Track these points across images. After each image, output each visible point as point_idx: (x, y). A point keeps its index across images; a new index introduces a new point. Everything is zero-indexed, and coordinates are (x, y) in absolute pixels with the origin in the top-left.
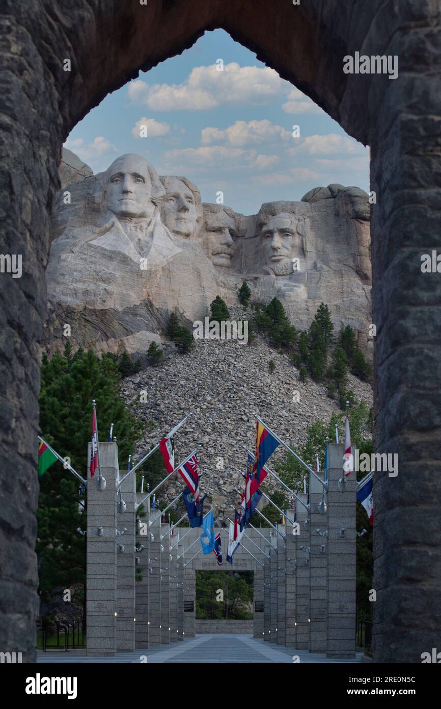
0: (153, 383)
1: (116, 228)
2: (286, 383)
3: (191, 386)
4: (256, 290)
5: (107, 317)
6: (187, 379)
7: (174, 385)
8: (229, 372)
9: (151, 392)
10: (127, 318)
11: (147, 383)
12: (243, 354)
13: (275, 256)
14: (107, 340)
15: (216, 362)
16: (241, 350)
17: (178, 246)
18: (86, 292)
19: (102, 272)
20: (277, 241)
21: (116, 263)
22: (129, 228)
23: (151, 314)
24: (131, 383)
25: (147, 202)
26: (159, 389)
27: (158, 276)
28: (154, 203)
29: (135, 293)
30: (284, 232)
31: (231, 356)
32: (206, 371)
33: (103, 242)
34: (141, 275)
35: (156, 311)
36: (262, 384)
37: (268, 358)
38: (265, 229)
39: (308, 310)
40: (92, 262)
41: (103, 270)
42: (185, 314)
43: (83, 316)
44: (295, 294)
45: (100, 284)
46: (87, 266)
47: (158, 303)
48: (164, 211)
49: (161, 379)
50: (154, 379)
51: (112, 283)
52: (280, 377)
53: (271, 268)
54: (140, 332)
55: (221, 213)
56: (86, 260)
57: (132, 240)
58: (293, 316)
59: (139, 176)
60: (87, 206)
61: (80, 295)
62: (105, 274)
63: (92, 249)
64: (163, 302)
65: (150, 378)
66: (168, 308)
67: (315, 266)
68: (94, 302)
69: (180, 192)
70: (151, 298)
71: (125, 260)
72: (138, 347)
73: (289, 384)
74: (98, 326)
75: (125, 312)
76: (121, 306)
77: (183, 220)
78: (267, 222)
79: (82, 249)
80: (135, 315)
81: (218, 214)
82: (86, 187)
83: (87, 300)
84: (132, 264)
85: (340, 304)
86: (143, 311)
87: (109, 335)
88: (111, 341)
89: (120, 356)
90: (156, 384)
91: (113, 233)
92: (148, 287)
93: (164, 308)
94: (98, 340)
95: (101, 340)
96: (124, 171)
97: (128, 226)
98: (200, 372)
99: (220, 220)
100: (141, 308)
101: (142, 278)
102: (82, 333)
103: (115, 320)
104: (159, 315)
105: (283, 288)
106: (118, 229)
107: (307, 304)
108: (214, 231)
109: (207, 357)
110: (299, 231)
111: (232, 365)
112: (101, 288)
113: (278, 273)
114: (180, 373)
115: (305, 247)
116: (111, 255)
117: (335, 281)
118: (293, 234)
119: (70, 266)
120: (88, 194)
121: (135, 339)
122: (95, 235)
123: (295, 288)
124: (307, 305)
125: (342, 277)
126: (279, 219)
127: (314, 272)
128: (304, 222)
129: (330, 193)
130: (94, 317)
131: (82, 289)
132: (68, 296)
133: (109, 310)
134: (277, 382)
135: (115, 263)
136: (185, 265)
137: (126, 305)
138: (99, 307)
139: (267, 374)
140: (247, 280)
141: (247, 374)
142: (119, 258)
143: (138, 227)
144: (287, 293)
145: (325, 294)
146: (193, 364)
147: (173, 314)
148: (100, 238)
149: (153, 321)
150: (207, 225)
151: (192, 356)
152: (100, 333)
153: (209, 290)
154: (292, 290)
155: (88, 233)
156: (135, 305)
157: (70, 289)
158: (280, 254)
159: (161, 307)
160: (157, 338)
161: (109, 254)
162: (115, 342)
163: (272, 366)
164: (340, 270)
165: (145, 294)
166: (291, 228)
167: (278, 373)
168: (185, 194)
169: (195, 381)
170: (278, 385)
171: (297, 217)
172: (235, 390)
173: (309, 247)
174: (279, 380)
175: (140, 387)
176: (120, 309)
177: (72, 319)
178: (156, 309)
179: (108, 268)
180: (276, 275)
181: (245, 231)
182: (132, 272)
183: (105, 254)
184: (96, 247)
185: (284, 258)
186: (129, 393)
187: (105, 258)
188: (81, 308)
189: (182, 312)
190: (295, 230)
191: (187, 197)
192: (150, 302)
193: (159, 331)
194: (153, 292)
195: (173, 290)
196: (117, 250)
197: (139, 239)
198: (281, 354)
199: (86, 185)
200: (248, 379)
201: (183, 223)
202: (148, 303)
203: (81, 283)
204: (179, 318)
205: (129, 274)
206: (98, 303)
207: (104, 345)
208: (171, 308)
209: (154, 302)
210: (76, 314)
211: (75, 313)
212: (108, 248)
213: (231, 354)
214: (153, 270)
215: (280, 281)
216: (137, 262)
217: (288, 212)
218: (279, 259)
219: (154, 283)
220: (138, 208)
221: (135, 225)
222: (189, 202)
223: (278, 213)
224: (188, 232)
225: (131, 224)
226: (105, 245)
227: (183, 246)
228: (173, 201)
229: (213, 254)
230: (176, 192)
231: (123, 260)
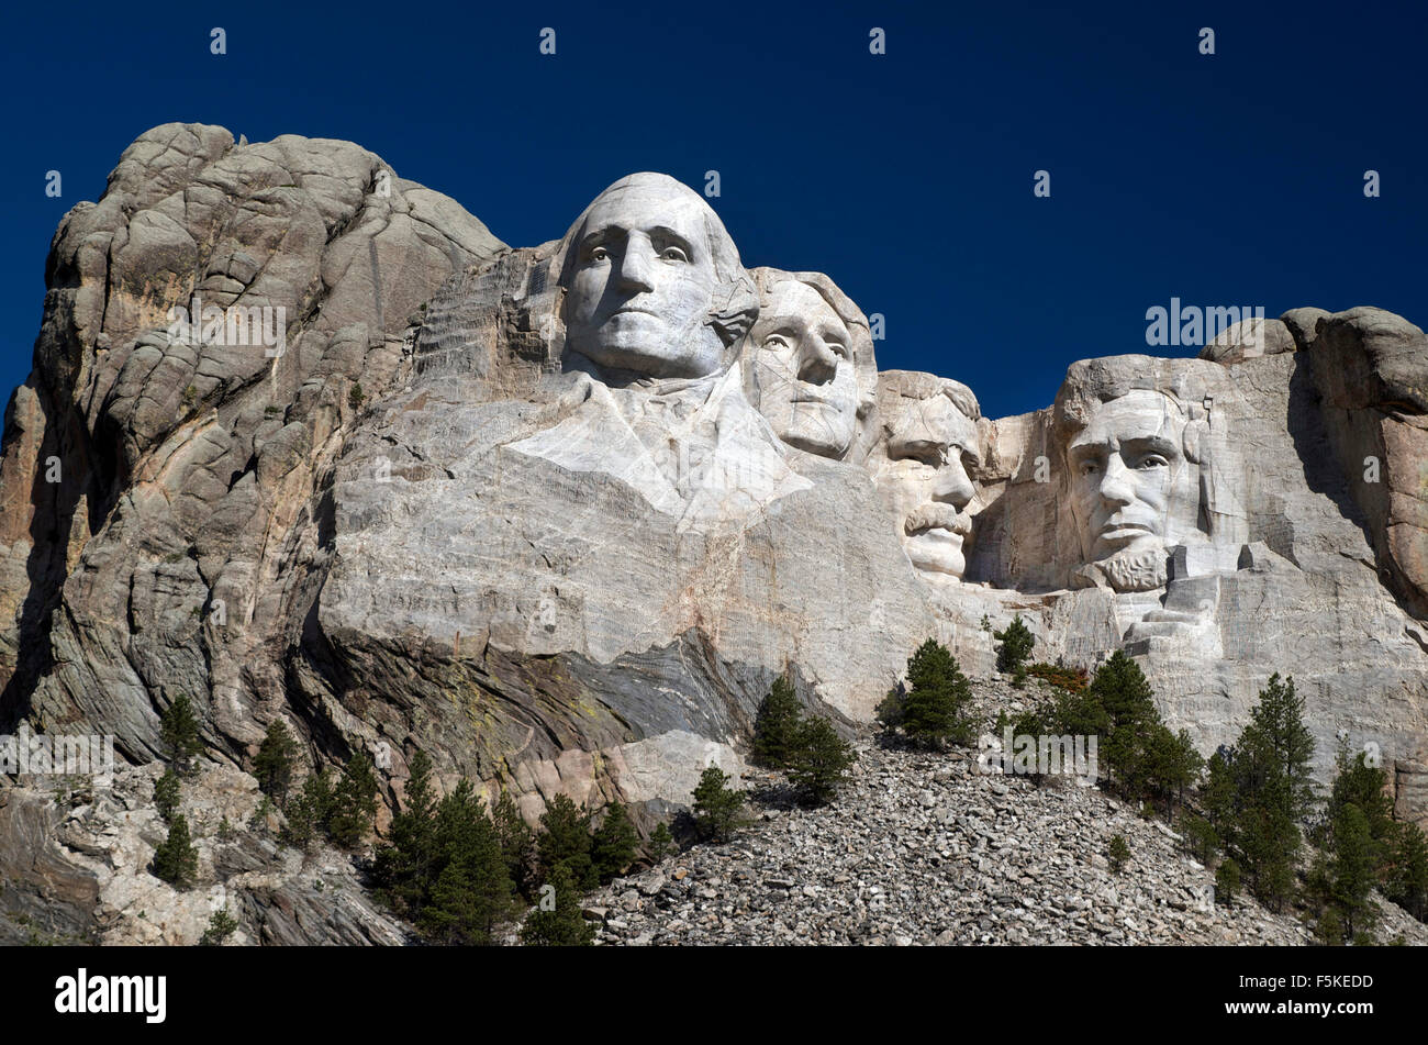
0: (711, 893)
1: (596, 403)
2: (1169, 905)
3: (843, 903)
4: (1050, 637)
5: (559, 678)
6: (829, 882)
7: (783, 898)
8: (974, 865)
9: (704, 919)
10: (625, 688)
11: (690, 894)
12: (1019, 811)
13: (1112, 528)
14: (558, 755)
15: (927, 831)
16: (1011, 798)
17: (800, 473)
18: (491, 596)
19: (547, 536)
20: (1120, 478)
21: (594, 512)
22: (638, 407)
23: (708, 678)
24: (634, 893)
25: (700, 324)
26: (729, 909)
27: (734, 556)
28: (721, 332)
29: (653, 607)
30: (1142, 453)
31: (976, 814)
32: (892, 855)
33: (552, 447)
34: (676, 552)
35: (723, 672)
36: (1089, 903)
37: (1104, 826)
39: (1226, 696)
40: (512, 506)
41: (550, 531)
42: (820, 688)
43: (479, 676)
44: (1183, 642)
45: (537, 573)
46: (497, 518)
47: (732, 644)
48: (755, 375)
49: (736, 881)
50: (715, 881)
51: (578, 573)
52: (1147, 886)
53: (1098, 569)
54: (670, 733)
55: (936, 398)
56: (493, 498)
57: (648, 441)
58: (1174, 715)
59: (674, 240)
60: (505, 341)
61: (471, 611)
62: (555, 542)
63: (516, 467)
64: (747, 643)
65: (699, 875)
66: (767, 664)
67: (1245, 560)
68: (516, 630)
69: (807, 317)
70: (707, 627)
71: (624, 501)
72: (661, 782)
73: (1182, 908)
74: (526, 710)
75: (617, 669)
76: (609, 650)
77: (816, 405)
78: (1087, 419)
79: (480, 465)
80: (656, 679)
81: (926, 403)
82: (503, 282)
83: (493, 622)
84: (646, 515)
85: (1332, 678)
86: (683, 669)
87: (562, 737)
88: (571, 758)
89: (600, 810)
90: (720, 896)
91: (587, 421)
92: (699, 590)
93: (751, 662)
94: (524, 756)
95: (536, 756)
96: (625, 219)
97: (634, 398)
98: (871, 858)
99: (931, 421)
100: (673, 659)
101: (678, 561)
102: (474, 731)
103: (585, 692)
104: (735, 685)
105: (1140, 625)
106: (602, 406)
107: (1223, 675)
109: (894, 816)
110: (1189, 449)
111: (983, 842)
112: (540, 584)
113: (1122, 582)
114: (803, 862)
115: (1210, 500)
116: (578, 487)
117: (1315, 605)
118: (1170, 456)
119: (439, 517)
120: (509, 302)
121: (653, 756)
122: (526, 428)
123: (1181, 624)
124: (1221, 680)
125: (1336, 594)
126: (1126, 410)
127: (1244, 574)
128: (1209, 420)
129: (1289, 335)
130: (515, 679)
131: (476, 588)
132: (431, 609)
133: (565, 659)
134: (1141, 900)
135: (590, 511)
136: (823, 530)
137: (626, 644)
138: (532, 645)
139: (1103, 875)
140: (1022, 607)
141: (1034, 870)
142: (602, 496)
143: (670, 405)
144: (1155, 640)
145: (1281, 645)
146: (849, 835)
147: (778, 685)
148: (540, 433)
149: (713, 701)
150: (891, 435)
151: (845, 812)
152: (532, 732)
153: (901, 617)
154: (1170, 631)
155: (503, 420)
156: (654, 647)
157: (436, 588)
158: (1128, 521)
159: (741, 657)
160: (726, 757)
161: (570, 483)
162: (585, 763)
163: (1117, 852)
164: (1330, 572)
165: (687, 613)
166: (1165, 436)
167: (1141, 871)
168: (822, 326)
169: (857, 887)
170: (1142, 908)
171: (1185, 404)
172: (994, 918)
173: (1225, 501)
174: (1146, 892)
175: (666, 906)
176: (604, 657)
177: (440, 684)
178: (726, 664)
179: (566, 524)
180: (1118, 589)
181: (1011, 462)
182: (645, 539)
183: (559, 484)
184: (527, 463)
185: (1142, 536)
186: (624, 925)
187: (558, 494)
188: (472, 650)
189: (809, 680)
190: (1177, 446)
191: (829, 337)
192: (705, 640)
193: (733, 736)
194: (715, 607)
195: (782, 607)
196: (598, 470)
198: (1146, 820)
199: (500, 277)
200: (1038, 887)
201: (815, 414)
202: (697, 642)
203: (475, 572)
204: (800, 697)
205: (637, 547)
206: (529, 633)
207: (546, 772)
208: (773, 663)
209: (716, 642)
210: (452, 669)
211: (448, 663)
212: (570, 464)
213: (975, 808)
214: (716, 535)
215: (1132, 606)
216: (662, 510)
217: (1154, 389)
218: (1127, 537)
219: (718, 579)
220: (670, 343)
221: (660, 398)
222: (836, 353)
223: (1124, 392)
224: (831, 443)
225: (647, 395)
226: (557, 457)
227: (814, 474)
228: (784, 344)
229: (911, 529)
230: (792, 317)
231: (616, 503)
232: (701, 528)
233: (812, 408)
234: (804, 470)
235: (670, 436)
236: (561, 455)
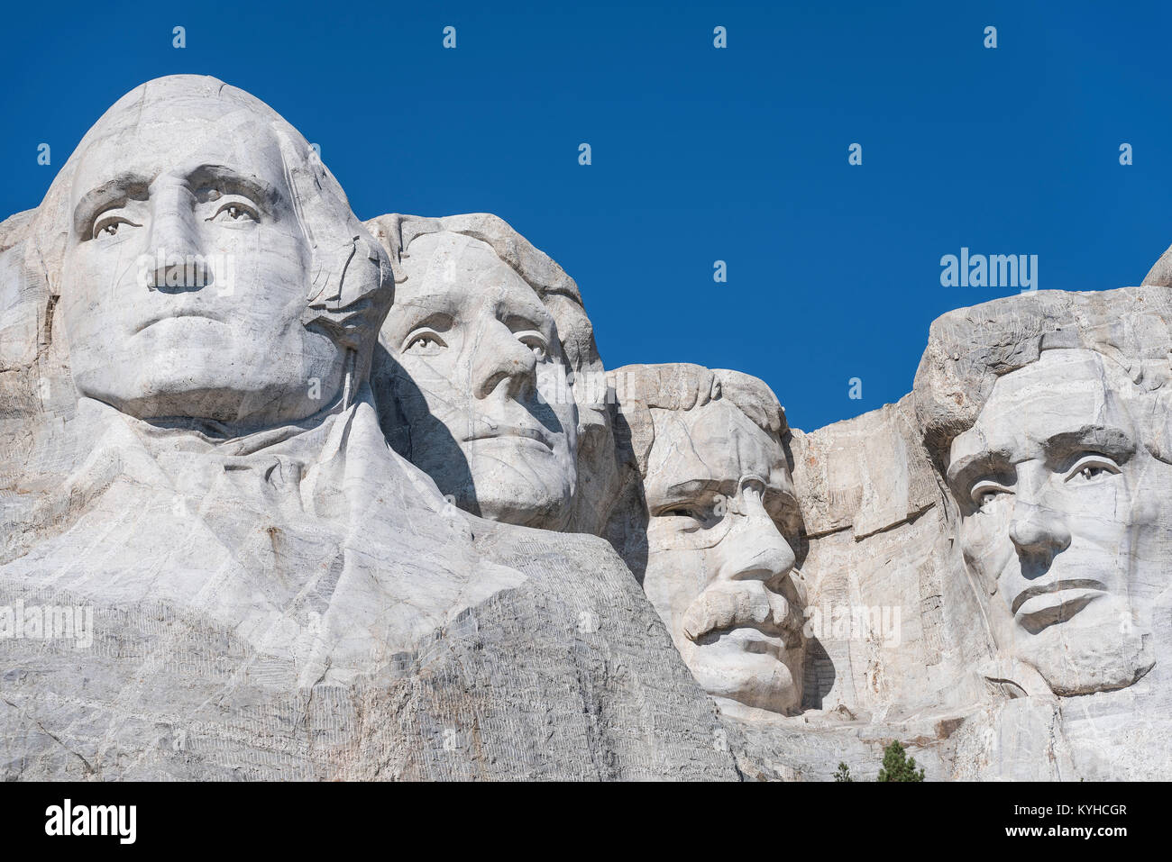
17: (498, 560)
19: (80, 720)
21: (156, 670)
25: (296, 325)
30: (1074, 455)
33: (68, 567)
34: (306, 721)
38: (963, 450)
41: (84, 710)
48: (397, 402)
53: (1024, 661)
55: (709, 404)
57: (232, 537)
59: (233, 185)
62: (96, 728)
71: (204, 645)
77: (508, 441)
78: (973, 410)
81: (694, 415)
84: (246, 664)
91: (124, 514)
97: (198, 465)
99: (707, 444)
101: (311, 737)
106: (146, 486)
108: (680, 512)
110: (1154, 439)
113: (1068, 681)
116: (121, 631)
118: (1123, 457)
126: (1037, 388)
135: (148, 669)
142: (165, 641)
143: (261, 469)
148: (43, 545)
150: (641, 477)
158: (1066, 576)
166: (1111, 424)
168: (500, 304)
171: (1137, 366)
180: (1061, 693)
181: (850, 499)
185: (1092, 599)
190: (1132, 438)
191: (513, 321)
196: (152, 597)
197: (272, 531)
201: (508, 455)
214: (370, 685)
215: (1090, 720)
216: (272, 652)
217: (1081, 346)
218: (1068, 604)
219: (384, 758)
220: (249, 363)
221: (242, 460)
222: (531, 347)
223: (1031, 358)
224: (542, 502)
225: (219, 457)
226: (77, 582)
227: (521, 559)
228: (440, 343)
229: (695, 635)
230: (448, 294)
231: (191, 649)
232: (340, 677)
233: (503, 447)
234: (505, 555)
235: (270, 524)
236: (85, 578)
